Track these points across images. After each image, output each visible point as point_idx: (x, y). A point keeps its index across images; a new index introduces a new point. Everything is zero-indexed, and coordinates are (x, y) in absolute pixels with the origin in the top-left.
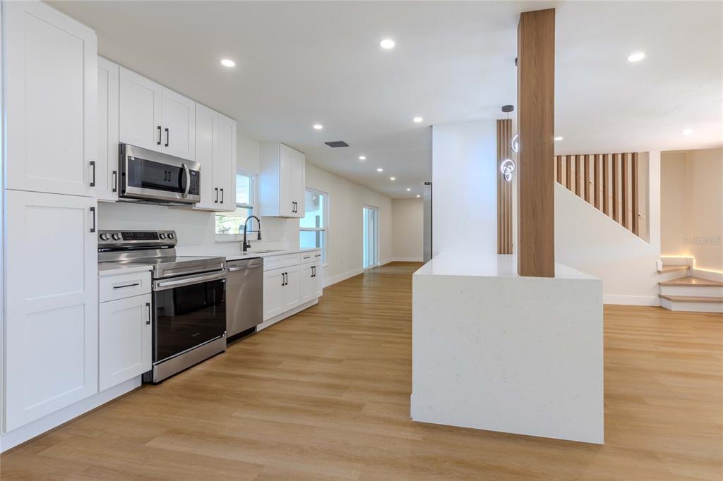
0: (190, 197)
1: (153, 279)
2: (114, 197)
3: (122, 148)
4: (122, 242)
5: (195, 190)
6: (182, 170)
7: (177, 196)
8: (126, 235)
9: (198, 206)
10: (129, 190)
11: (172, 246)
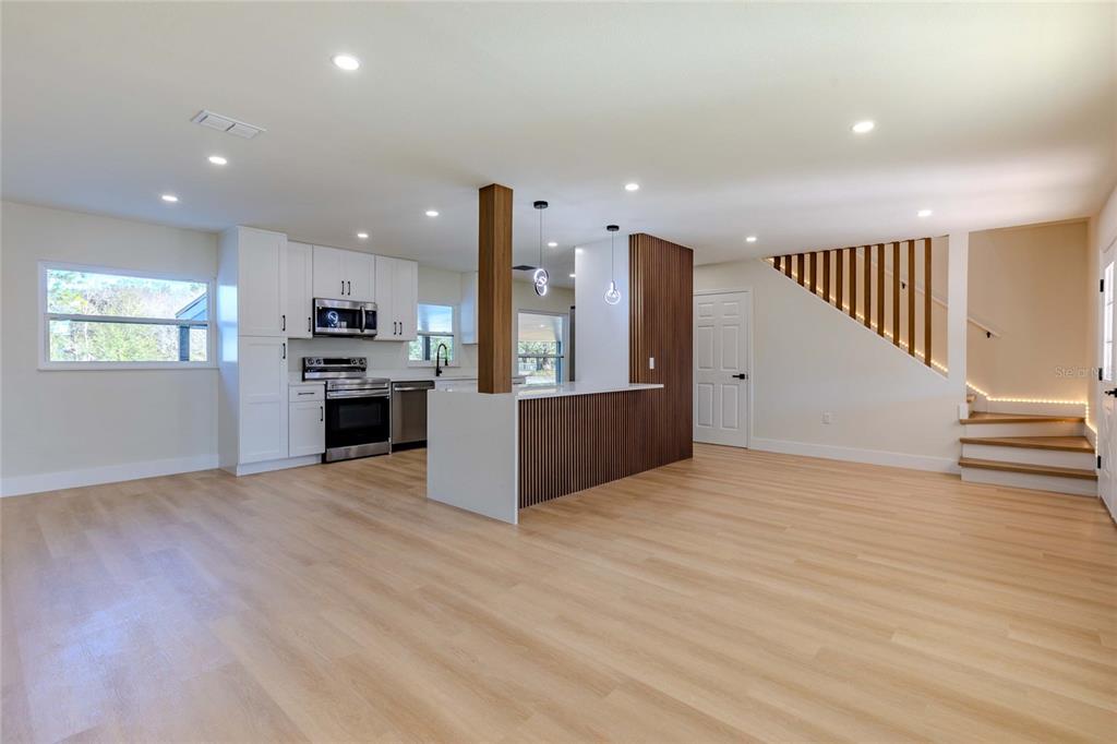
0: (367, 332)
1: (326, 391)
2: (310, 335)
3: (314, 300)
4: (322, 365)
5: (372, 325)
6: (360, 311)
7: (358, 331)
8: (327, 361)
9: (377, 338)
10: (318, 329)
11: (364, 370)
